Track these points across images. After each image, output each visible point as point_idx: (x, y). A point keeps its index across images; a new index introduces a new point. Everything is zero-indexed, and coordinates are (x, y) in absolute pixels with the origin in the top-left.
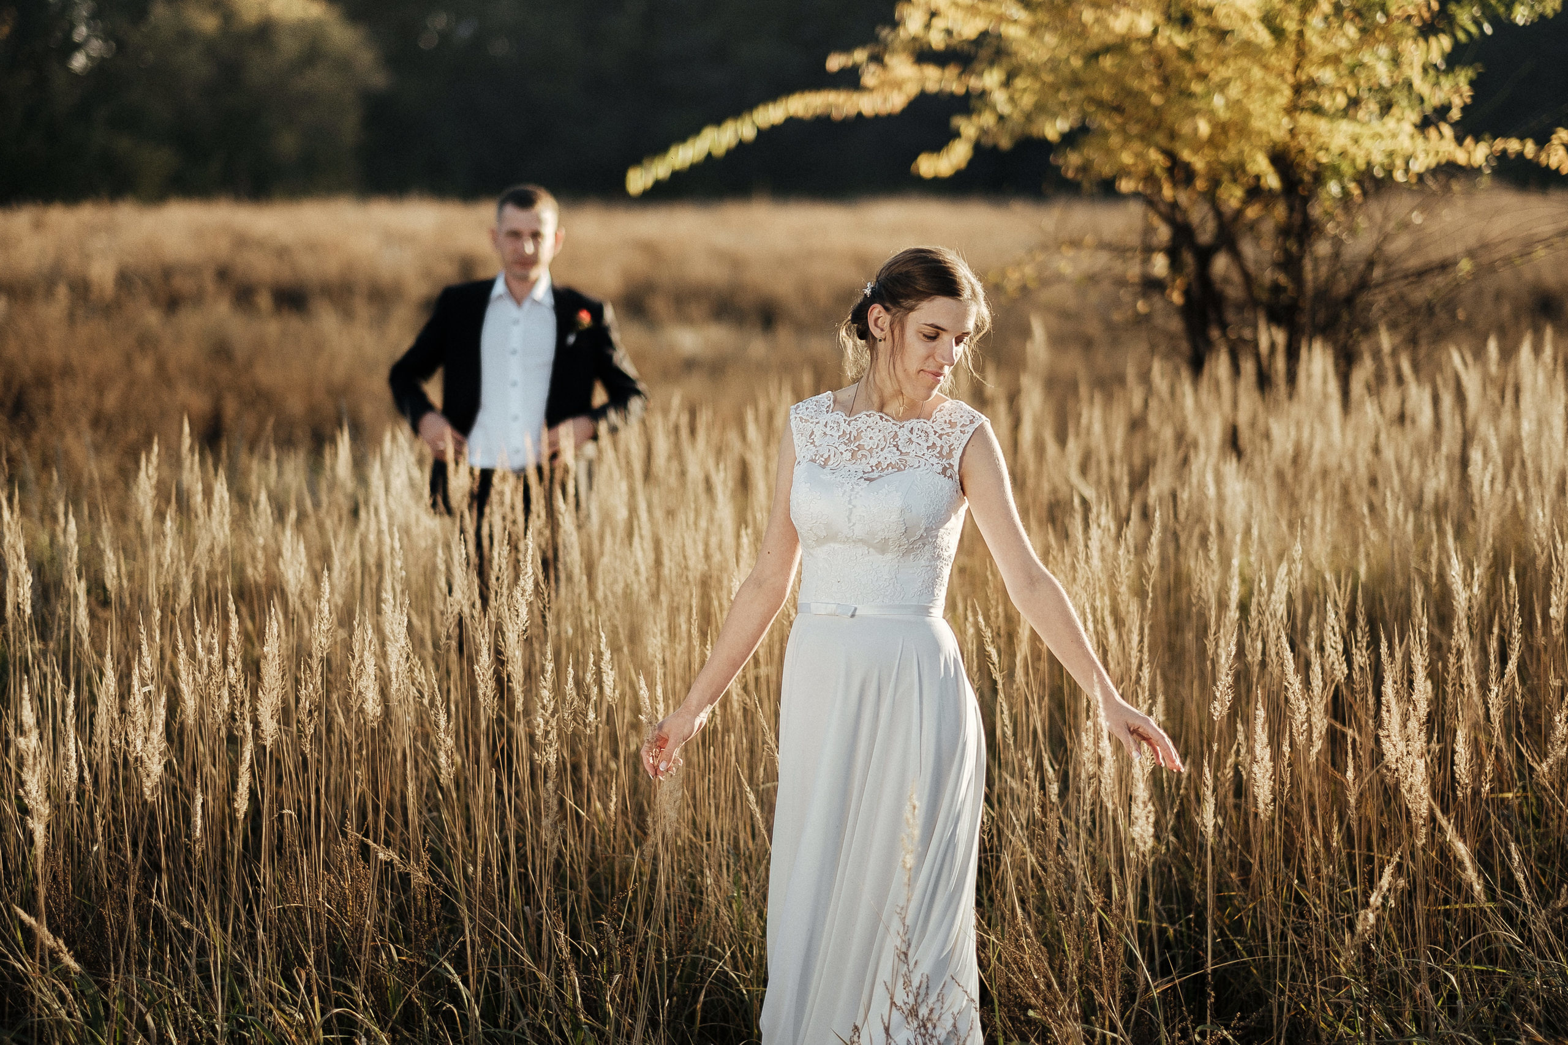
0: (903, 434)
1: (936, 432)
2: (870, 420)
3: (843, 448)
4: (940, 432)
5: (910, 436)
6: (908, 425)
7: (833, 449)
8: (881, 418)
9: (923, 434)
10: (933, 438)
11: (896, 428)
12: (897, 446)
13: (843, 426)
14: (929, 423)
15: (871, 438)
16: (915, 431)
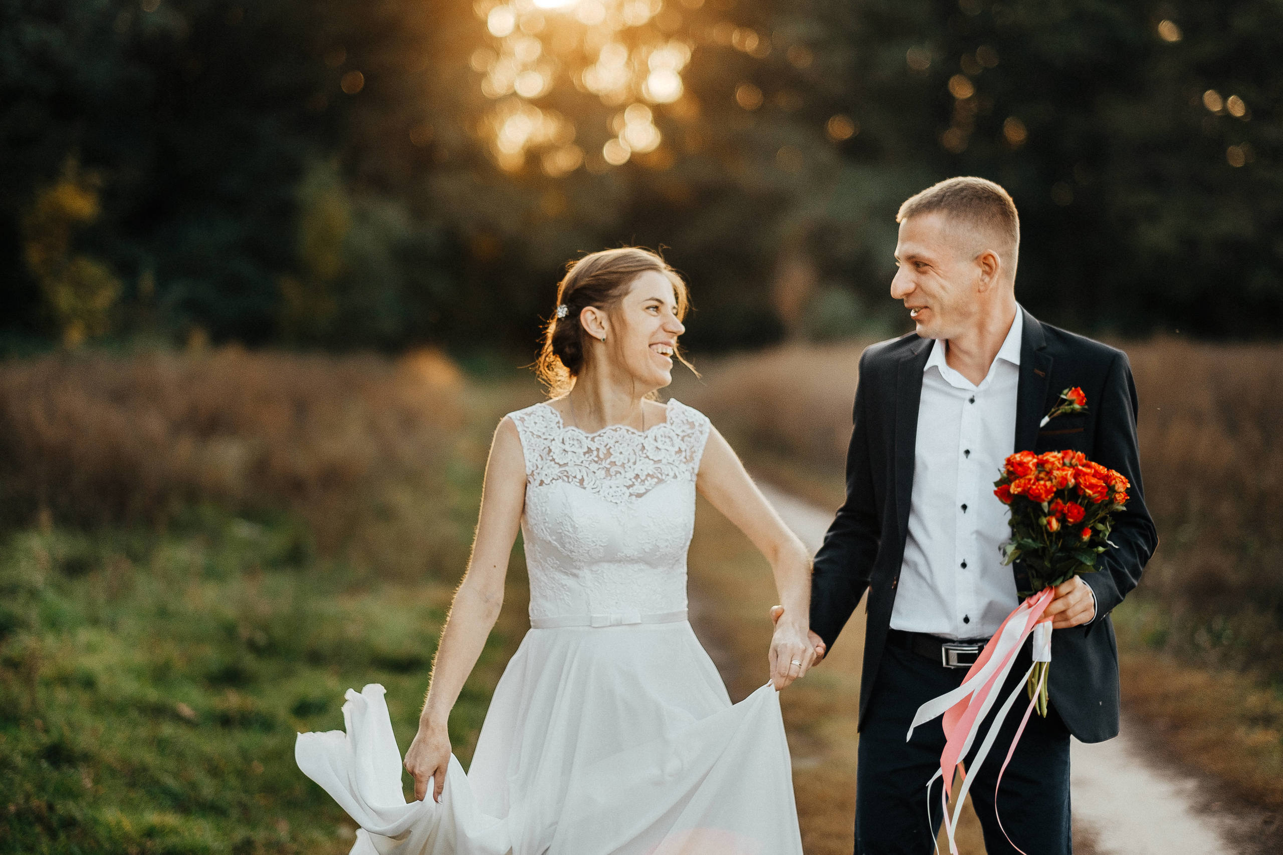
0: (649, 444)
1: (678, 435)
2: (617, 434)
3: (593, 467)
4: (682, 434)
5: (656, 444)
6: (651, 433)
7: (584, 470)
8: (628, 431)
9: (667, 440)
10: (677, 441)
11: (641, 440)
12: (647, 457)
13: (587, 443)
14: (668, 425)
15: (621, 453)
16: (659, 439)
